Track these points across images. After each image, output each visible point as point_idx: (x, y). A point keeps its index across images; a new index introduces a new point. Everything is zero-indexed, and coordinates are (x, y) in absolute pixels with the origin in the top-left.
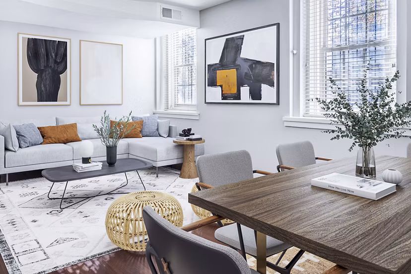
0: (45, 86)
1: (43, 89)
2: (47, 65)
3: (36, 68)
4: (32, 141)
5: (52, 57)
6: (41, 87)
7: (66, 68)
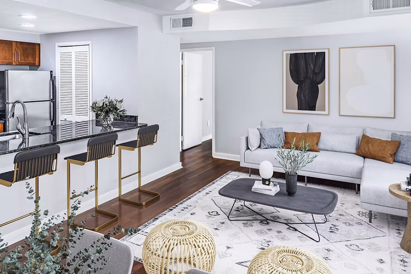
0: (304, 96)
1: (303, 98)
2: (307, 77)
3: (296, 80)
4: (272, 144)
5: (311, 68)
6: (301, 98)
7: (324, 78)
